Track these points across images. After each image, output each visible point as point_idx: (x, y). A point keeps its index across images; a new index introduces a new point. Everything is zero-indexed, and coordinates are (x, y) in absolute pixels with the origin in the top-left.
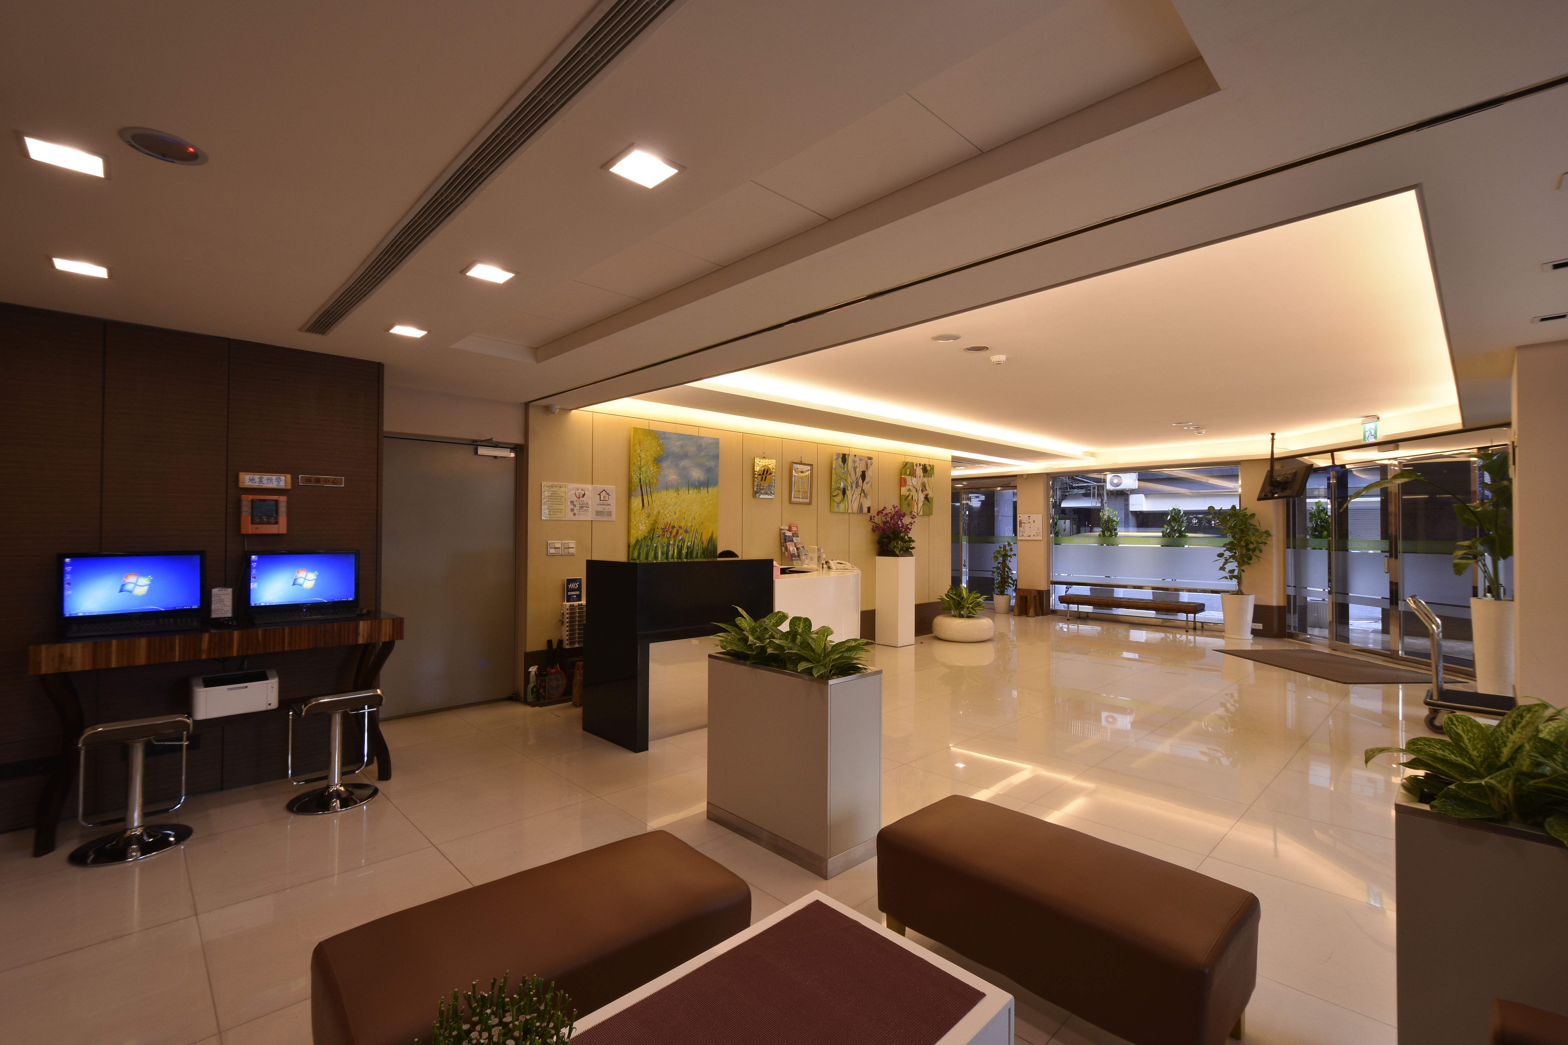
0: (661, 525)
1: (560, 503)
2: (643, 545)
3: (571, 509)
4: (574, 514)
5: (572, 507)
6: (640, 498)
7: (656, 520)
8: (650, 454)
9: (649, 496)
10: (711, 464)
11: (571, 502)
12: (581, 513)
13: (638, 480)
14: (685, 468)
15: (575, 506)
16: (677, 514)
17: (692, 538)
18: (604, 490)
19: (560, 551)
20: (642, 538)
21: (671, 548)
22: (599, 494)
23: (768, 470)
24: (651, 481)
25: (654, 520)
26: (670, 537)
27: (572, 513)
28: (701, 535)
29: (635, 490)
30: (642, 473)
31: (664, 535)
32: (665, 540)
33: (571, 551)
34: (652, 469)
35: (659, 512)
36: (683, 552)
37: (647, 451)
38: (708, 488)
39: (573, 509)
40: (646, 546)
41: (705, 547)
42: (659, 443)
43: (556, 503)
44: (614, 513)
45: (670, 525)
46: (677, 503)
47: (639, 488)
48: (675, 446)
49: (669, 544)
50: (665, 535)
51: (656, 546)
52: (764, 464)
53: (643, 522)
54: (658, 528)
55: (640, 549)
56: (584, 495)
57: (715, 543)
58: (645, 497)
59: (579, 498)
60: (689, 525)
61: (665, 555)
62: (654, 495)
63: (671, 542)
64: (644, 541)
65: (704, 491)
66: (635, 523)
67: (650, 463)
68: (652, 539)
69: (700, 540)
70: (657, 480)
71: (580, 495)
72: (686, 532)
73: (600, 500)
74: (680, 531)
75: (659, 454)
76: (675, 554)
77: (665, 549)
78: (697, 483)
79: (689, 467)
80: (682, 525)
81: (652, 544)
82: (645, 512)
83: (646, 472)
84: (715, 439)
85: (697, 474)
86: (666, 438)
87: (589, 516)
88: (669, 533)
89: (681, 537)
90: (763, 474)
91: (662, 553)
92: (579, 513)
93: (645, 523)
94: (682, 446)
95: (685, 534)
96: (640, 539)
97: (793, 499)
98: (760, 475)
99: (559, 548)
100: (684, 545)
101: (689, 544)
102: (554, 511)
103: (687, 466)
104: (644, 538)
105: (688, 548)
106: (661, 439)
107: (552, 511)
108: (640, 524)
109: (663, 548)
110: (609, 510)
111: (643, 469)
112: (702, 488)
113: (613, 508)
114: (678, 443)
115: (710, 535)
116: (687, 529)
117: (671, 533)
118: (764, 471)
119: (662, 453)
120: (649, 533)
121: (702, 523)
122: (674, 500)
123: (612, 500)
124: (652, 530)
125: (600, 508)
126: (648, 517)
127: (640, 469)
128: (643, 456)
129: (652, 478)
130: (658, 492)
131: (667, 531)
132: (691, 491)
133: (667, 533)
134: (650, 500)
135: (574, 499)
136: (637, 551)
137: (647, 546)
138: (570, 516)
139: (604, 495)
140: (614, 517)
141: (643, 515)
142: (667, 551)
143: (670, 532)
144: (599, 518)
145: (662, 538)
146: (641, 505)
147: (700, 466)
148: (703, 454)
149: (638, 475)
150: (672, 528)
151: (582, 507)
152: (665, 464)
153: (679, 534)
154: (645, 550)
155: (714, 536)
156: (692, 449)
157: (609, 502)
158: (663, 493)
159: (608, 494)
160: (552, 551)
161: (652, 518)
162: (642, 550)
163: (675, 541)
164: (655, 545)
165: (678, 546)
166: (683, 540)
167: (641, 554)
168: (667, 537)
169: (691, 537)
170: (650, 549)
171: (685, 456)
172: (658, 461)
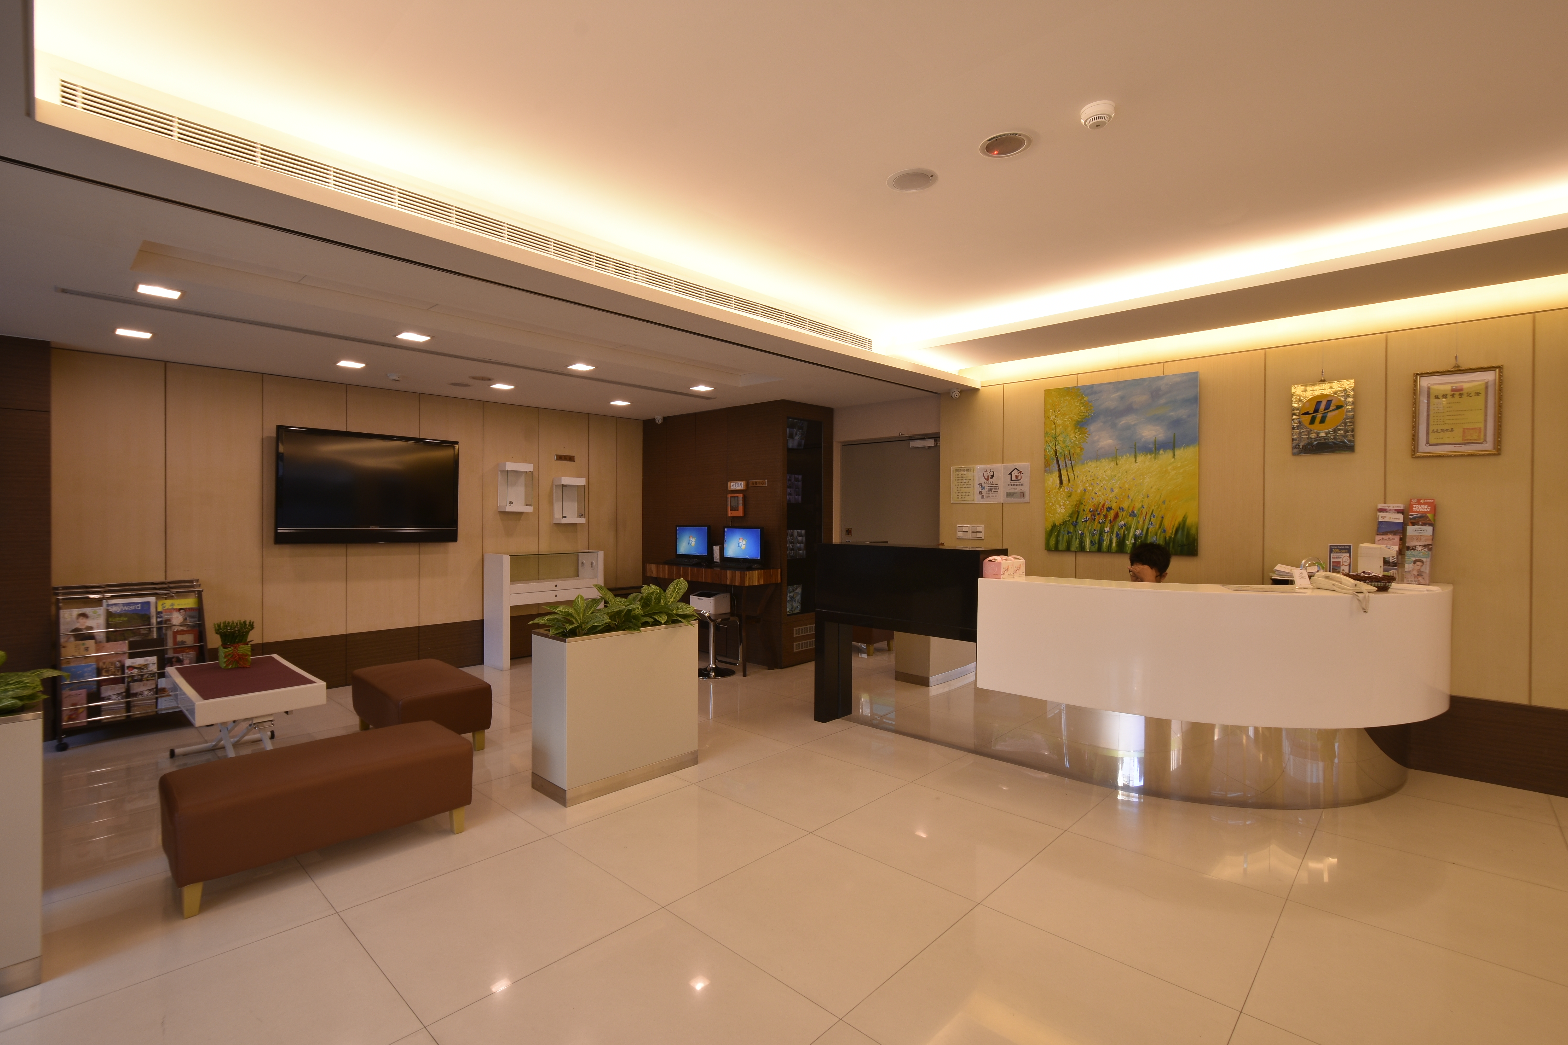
0: (1090, 507)
1: (968, 486)
2: (1062, 532)
3: (980, 492)
4: (983, 497)
5: (980, 489)
6: (1056, 474)
7: (1080, 500)
8: (1070, 418)
9: (1070, 470)
10: (1182, 413)
11: (979, 484)
12: (990, 495)
13: (1052, 452)
14: (1128, 427)
15: (983, 488)
16: (1116, 491)
17: (1144, 523)
18: (1016, 468)
19: (968, 535)
20: (1061, 521)
21: (1106, 538)
22: (1010, 474)
23: (1329, 402)
24: (1072, 451)
25: (1077, 501)
26: (1104, 522)
27: (981, 496)
28: (1160, 519)
29: (1049, 465)
30: (1059, 443)
31: (1094, 520)
32: (1096, 526)
33: (979, 535)
34: (1073, 436)
35: (1085, 490)
36: (1128, 542)
37: (1065, 414)
38: (1173, 450)
39: (982, 492)
40: (1066, 532)
41: (1170, 537)
42: (1082, 401)
43: (964, 486)
44: (1027, 494)
45: (1103, 506)
46: (1115, 476)
47: (1055, 462)
48: (1110, 401)
49: (1102, 532)
50: (1096, 520)
51: (1082, 534)
52: (1318, 393)
53: (1062, 504)
54: (1084, 510)
55: (1058, 535)
56: (993, 476)
57: (1193, 531)
58: (1064, 472)
59: (987, 479)
60: (1138, 505)
61: (1097, 546)
62: (1076, 469)
63: (1106, 529)
64: (1063, 526)
65: (1165, 456)
66: (1051, 504)
67: (1069, 429)
68: (1076, 524)
69: (1160, 527)
70: (1081, 449)
71: (988, 476)
72: (1132, 514)
73: (1011, 480)
74: (1120, 514)
75: (1083, 415)
76: (1114, 545)
77: (1097, 537)
78: (1151, 446)
79: (1135, 425)
80: (1125, 505)
81: (1075, 530)
82: (1064, 491)
83: (1064, 442)
84: (1187, 374)
85: (1150, 432)
86: (1095, 393)
87: (1001, 497)
88: (1102, 517)
89: (1122, 523)
90: (1316, 410)
91: (1092, 543)
92: (988, 495)
93: (1064, 505)
94: (1122, 398)
95: (1130, 519)
96: (1057, 524)
97: (1424, 448)
98: (1307, 413)
99: (967, 532)
100: (1129, 533)
101: (1138, 532)
102: (962, 494)
103: (1133, 423)
104: (1064, 523)
105: (1136, 537)
106: (1086, 396)
107: (960, 494)
108: (1057, 506)
109: (1093, 535)
110: (1022, 491)
111: (1060, 438)
112: (1161, 452)
113: (1026, 489)
114: (1115, 395)
115: (1180, 519)
116: (1133, 512)
117: (1106, 516)
118: (1319, 403)
119: (1087, 414)
120: (1071, 516)
121: (1164, 502)
122: (1109, 472)
123: (1025, 480)
124: (1076, 514)
125: (1011, 489)
126: (1069, 497)
127: (1055, 438)
128: (1059, 422)
129: (1073, 447)
130: (1083, 463)
131: (1099, 514)
132: (1140, 458)
133: (1100, 517)
134: (1071, 475)
135: (983, 481)
136: (1054, 539)
137: (1069, 533)
138: (977, 499)
139: (1015, 476)
140: (1028, 498)
141: (1062, 494)
142: (1099, 541)
143: (1104, 515)
144: (1009, 500)
145: (1090, 523)
146: (1058, 482)
147: (1157, 419)
148: (1162, 401)
149: (1053, 447)
150: (1107, 511)
151: (991, 489)
152: (1092, 427)
153: (1120, 518)
154: (1066, 537)
155: (1189, 521)
156: (1140, 398)
157: (1022, 481)
158: (1092, 465)
159: (1020, 472)
160: (960, 534)
161: (1075, 498)
162: (1061, 537)
163: (1112, 528)
164: (1080, 532)
165: (1117, 535)
166: (1127, 527)
167: (1060, 543)
168: (1099, 523)
169: (1141, 523)
170: (1072, 536)
171: (1129, 410)
172: (1082, 424)
